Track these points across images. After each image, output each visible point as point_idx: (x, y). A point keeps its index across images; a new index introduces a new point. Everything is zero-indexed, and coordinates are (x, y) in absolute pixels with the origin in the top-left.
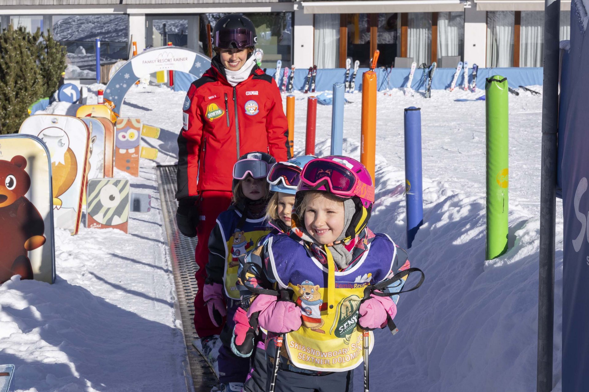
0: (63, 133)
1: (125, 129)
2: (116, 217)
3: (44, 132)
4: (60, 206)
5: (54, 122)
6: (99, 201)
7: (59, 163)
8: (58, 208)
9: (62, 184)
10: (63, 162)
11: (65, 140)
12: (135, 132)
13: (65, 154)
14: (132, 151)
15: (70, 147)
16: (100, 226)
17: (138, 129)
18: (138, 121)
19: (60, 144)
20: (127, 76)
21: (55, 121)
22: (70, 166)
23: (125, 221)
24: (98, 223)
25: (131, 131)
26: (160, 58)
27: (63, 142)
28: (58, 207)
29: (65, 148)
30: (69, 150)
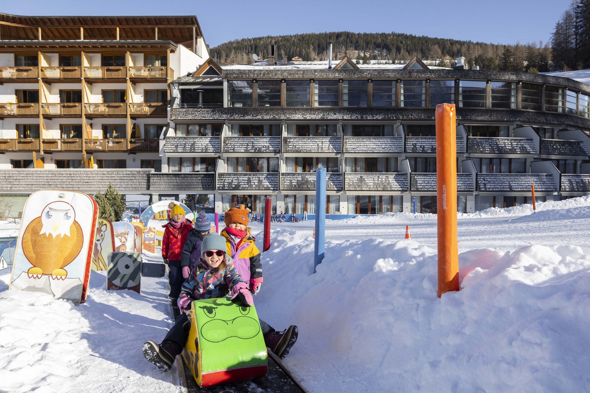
0: (69, 207)
1: (148, 232)
2: (130, 282)
3: (50, 206)
4: (65, 277)
5: (61, 197)
6: (117, 269)
7: (65, 235)
8: (63, 279)
9: (67, 255)
10: (69, 235)
11: (71, 213)
12: (153, 234)
13: (71, 227)
14: (151, 242)
15: (76, 220)
16: (118, 288)
17: (154, 232)
18: (154, 229)
19: (66, 217)
20: (150, 212)
21: (62, 195)
22: (76, 238)
23: (138, 284)
24: (116, 286)
25: (151, 233)
26: (164, 205)
27: (69, 215)
28: (63, 277)
29: (71, 221)
30: (75, 222)
